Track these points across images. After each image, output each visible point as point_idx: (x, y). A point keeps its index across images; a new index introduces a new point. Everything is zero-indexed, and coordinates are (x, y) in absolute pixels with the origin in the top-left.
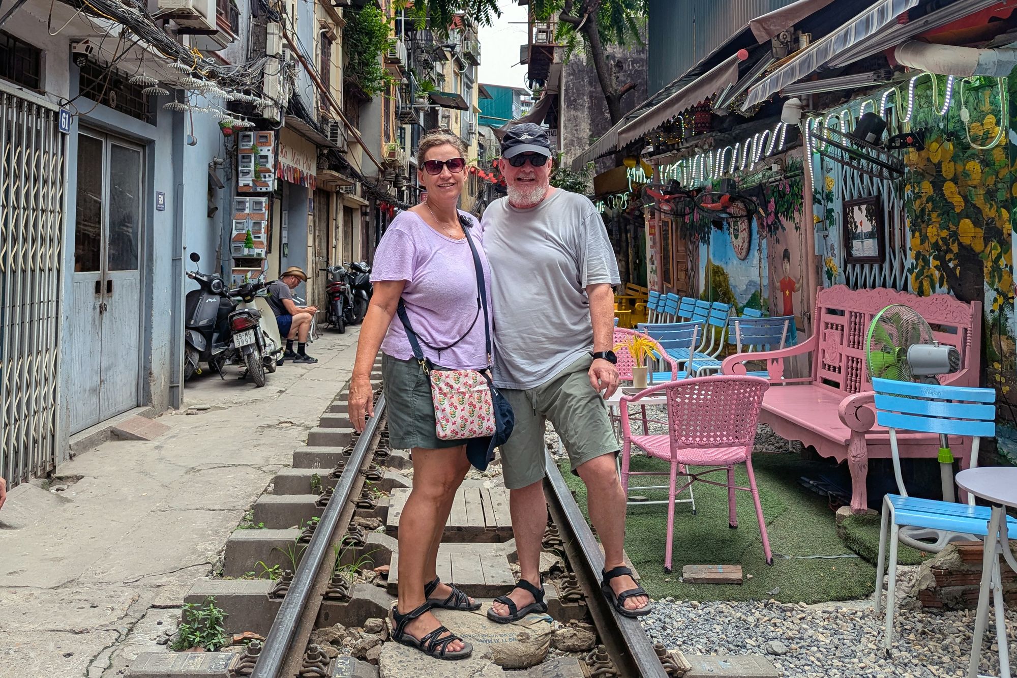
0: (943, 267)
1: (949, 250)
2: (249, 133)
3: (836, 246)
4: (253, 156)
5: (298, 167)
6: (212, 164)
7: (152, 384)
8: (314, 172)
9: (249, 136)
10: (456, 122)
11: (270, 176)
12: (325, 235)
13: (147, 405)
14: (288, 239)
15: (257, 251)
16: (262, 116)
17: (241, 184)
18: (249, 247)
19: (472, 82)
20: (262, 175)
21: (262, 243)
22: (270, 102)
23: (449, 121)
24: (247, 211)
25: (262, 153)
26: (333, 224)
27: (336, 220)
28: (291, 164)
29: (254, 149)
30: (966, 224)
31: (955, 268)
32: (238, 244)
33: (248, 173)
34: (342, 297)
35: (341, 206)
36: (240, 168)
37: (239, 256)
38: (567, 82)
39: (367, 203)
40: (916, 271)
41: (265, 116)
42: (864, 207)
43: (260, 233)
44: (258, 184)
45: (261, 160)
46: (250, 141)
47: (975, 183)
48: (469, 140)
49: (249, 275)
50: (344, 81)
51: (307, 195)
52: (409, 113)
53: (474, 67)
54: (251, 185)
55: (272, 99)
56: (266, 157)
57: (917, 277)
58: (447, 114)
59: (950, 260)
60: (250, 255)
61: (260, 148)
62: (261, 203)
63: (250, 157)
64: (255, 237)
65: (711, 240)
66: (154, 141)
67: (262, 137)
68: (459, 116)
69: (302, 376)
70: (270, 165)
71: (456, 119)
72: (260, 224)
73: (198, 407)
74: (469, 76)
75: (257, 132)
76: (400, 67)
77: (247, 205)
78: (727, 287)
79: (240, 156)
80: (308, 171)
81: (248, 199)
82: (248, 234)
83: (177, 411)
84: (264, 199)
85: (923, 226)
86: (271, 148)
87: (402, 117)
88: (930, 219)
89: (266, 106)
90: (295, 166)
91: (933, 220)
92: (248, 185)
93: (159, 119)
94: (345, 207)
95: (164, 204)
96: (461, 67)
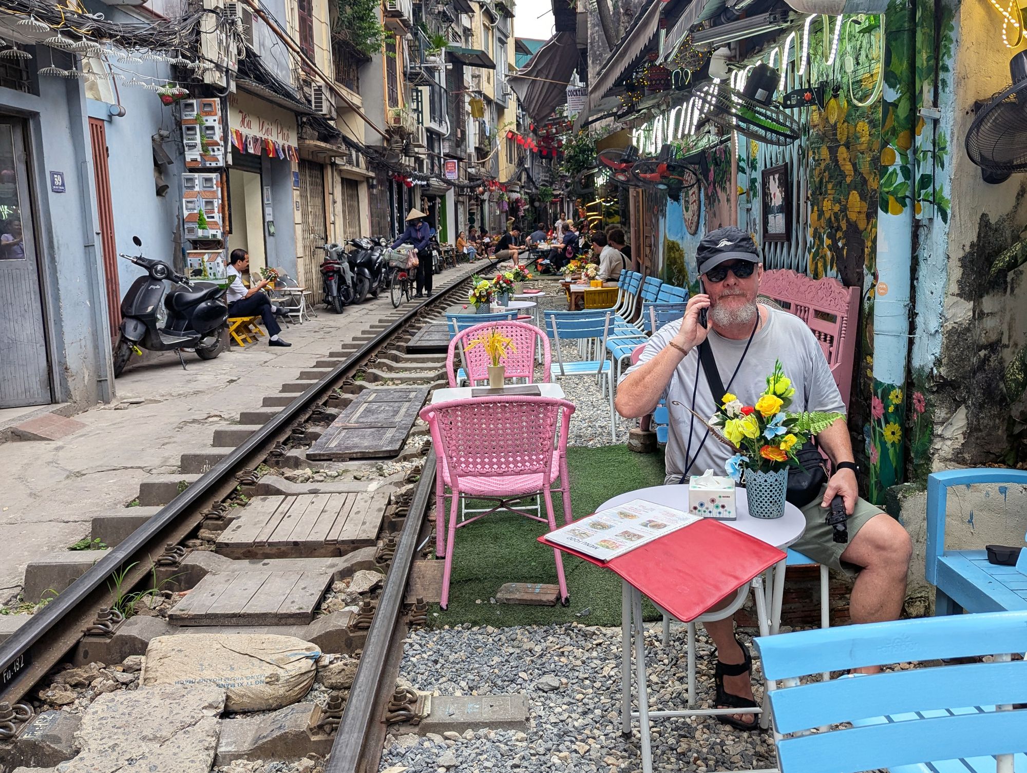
0: (833, 247)
1: (839, 228)
2: (190, 101)
3: (757, 222)
4: (198, 127)
5: (270, 138)
6: (156, 137)
7: (70, 379)
8: (293, 143)
9: (192, 105)
10: (489, 82)
11: (218, 149)
12: (321, 211)
13: (67, 402)
14: (274, 216)
15: (213, 232)
16: (203, 81)
17: (188, 159)
18: (203, 228)
19: (507, 37)
20: (210, 148)
21: (216, 223)
22: (208, 65)
23: (479, 81)
24: (197, 189)
25: (208, 124)
26: (329, 199)
27: (332, 194)
28: (259, 135)
29: (197, 119)
30: (854, 196)
31: (843, 248)
32: (191, 225)
33: (194, 146)
34: (336, 277)
35: (338, 179)
36: (185, 141)
37: (193, 237)
38: (592, 34)
39: (372, 174)
40: (813, 251)
41: (207, 81)
42: (777, 176)
43: (213, 212)
44: (206, 158)
45: (208, 132)
46: (193, 111)
47: (864, 147)
48: (504, 102)
49: (206, 258)
50: (333, 39)
51: (290, 168)
52: (418, 74)
53: (509, 20)
54: (199, 159)
55: (211, 61)
56: (212, 128)
57: (814, 258)
58: (477, 73)
59: (840, 238)
60: (205, 237)
61: (204, 118)
62: (210, 180)
63: (193, 129)
64: (208, 217)
65: (667, 213)
66: (38, 113)
67: (205, 105)
68: (492, 75)
69: (266, 362)
70: (218, 136)
71: (489, 79)
72: (212, 203)
73: (131, 400)
74: (504, 31)
75: (199, 100)
76: (404, 21)
77: (197, 182)
78: (682, 263)
79: (184, 127)
80: (285, 142)
81: (196, 175)
82: (200, 214)
83: (107, 406)
84: (213, 176)
85: (820, 197)
86: (216, 118)
87: (412, 77)
88: (826, 191)
89: (205, 70)
90: (264, 137)
91: (829, 192)
92: (195, 160)
93: (41, 88)
94: (342, 179)
95: (63, 185)
96: (492, 19)
